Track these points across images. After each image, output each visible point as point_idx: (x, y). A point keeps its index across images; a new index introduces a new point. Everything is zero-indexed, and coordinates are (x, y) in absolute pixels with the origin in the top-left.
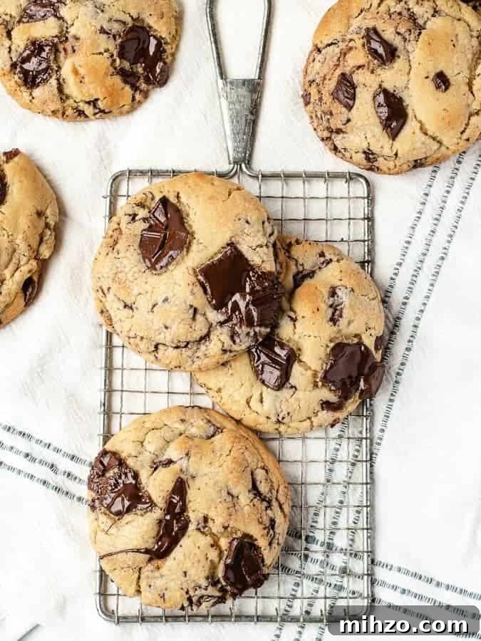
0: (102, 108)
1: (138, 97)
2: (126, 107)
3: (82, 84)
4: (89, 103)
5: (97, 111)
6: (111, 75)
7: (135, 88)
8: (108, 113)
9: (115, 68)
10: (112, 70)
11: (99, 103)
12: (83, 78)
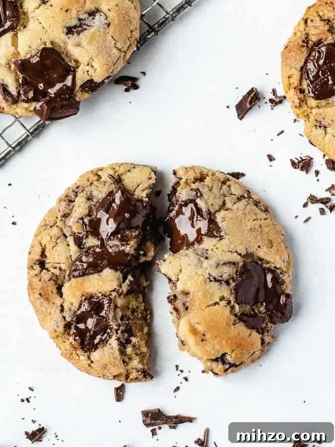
0: (232, 362)
1: (267, 339)
2: (258, 353)
3: (204, 342)
4: (216, 360)
5: (227, 366)
6: (234, 324)
7: (262, 331)
8: (239, 365)
9: (236, 315)
10: (233, 318)
11: (228, 357)
12: (204, 335)
